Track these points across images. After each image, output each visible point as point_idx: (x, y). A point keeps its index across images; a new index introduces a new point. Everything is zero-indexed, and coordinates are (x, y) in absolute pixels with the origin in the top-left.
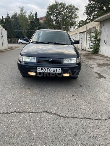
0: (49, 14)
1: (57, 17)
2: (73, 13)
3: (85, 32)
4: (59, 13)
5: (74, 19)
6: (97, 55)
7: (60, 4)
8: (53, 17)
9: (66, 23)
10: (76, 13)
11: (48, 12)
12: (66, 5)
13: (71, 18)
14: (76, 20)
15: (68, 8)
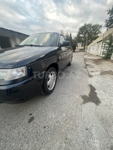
0: (79, 33)
1: (85, 35)
2: (97, 30)
3: (102, 40)
4: (87, 32)
5: (97, 34)
6: (108, 60)
7: (88, 26)
8: (82, 35)
9: (91, 38)
10: (99, 30)
11: (79, 32)
12: (93, 25)
13: (95, 34)
14: (99, 35)
15: (93, 27)
